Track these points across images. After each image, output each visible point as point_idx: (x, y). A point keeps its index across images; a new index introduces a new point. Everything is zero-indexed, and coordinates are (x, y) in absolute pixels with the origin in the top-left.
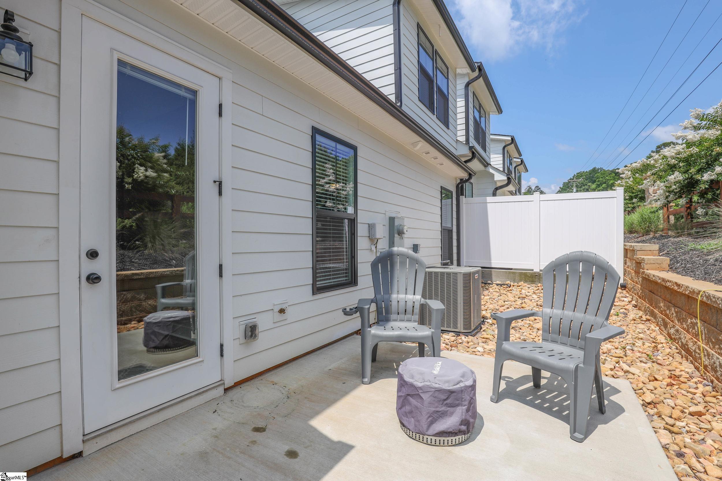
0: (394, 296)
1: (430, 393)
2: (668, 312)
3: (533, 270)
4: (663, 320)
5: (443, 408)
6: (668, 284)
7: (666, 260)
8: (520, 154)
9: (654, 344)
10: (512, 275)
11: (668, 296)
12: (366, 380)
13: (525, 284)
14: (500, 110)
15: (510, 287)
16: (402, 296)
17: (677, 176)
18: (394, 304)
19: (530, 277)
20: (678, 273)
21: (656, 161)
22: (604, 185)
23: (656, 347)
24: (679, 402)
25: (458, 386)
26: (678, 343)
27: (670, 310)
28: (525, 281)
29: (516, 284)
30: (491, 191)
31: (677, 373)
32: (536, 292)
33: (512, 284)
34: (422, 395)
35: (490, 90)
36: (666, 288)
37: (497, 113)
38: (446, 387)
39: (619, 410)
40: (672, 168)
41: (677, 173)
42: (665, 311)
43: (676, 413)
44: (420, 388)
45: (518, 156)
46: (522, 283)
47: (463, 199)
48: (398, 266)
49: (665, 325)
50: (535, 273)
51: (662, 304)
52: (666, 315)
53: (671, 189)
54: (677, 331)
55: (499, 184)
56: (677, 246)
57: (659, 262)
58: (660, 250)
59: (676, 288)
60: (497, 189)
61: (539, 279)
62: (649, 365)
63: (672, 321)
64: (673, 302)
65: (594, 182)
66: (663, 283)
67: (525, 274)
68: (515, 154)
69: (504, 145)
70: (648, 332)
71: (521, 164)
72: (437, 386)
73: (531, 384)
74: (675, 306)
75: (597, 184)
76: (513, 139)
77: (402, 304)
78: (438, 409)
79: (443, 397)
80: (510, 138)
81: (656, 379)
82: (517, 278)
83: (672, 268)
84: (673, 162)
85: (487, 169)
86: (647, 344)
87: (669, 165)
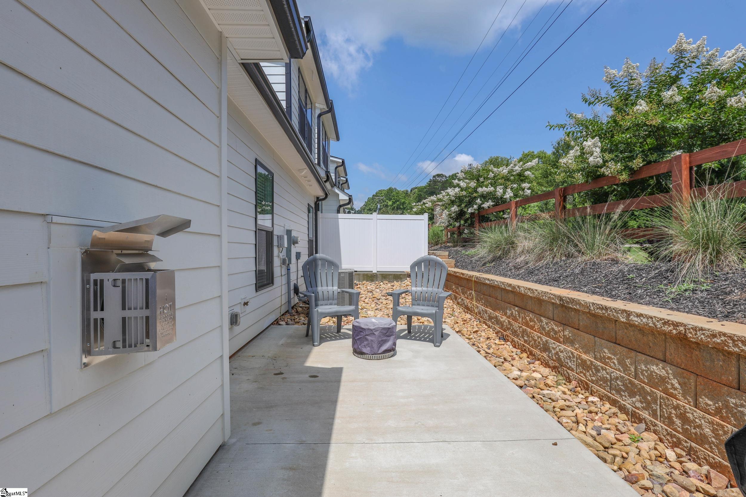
0: (319, 289)
1: (379, 331)
2: (457, 290)
3: (372, 272)
4: (455, 295)
5: (385, 338)
6: (458, 274)
7: (453, 261)
8: (346, 175)
9: (452, 309)
10: (357, 276)
11: (457, 281)
12: (316, 343)
13: (368, 283)
14: (338, 139)
15: (357, 285)
16: (324, 288)
17: (455, 208)
18: (320, 294)
19: (370, 277)
20: (459, 268)
21: (443, 196)
22: (398, 202)
23: (453, 310)
24: (469, 329)
25: (391, 326)
26: (463, 306)
27: (458, 289)
28: (367, 280)
29: (360, 283)
30: (336, 208)
31: (465, 319)
32: (377, 287)
33: (358, 283)
34: (375, 333)
35: (334, 122)
36: (457, 277)
37: (336, 140)
38: (386, 326)
39: (448, 335)
40: (453, 202)
41: (455, 206)
42: (455, 290)
43: (469, 333)
44: (374, 329)
45: (345, 176)
46: (364, 282)
47: (319, 213)
48: (320, 267)
49: (456, 298)
50: (374, 274)
51: (454, 287)
52: (456, 293)
53: (452, 216)
54: (462, 300)
55: (342, 203)
56: (457, 252)
57: (450, 262)
58: (449, 256)
59: (462, 276)
60: (340, 206)
61: (376, 278)
62: (453, 318)
63: (460, 295)
64: (460, 284)
65: (390, 200)
66: (455, 274)
67: (367, 275)
68: (343, 174)
69: (336, 166)
70: (447, 304)
71: (346, 183)
72: (382, 326)
73: (407, 332)
74: (461, 286)
75: (393, 202)
76: (343, 162)
77: (325, 293)
78: (383, 339)
79: (385, 332)
80: (341, 161)
81: (457, 323)
82: (361, 278)
83: (456, 266)
84: (453, 198)
85: (333, 189)
86: (449, 310)
87: (451, 200)
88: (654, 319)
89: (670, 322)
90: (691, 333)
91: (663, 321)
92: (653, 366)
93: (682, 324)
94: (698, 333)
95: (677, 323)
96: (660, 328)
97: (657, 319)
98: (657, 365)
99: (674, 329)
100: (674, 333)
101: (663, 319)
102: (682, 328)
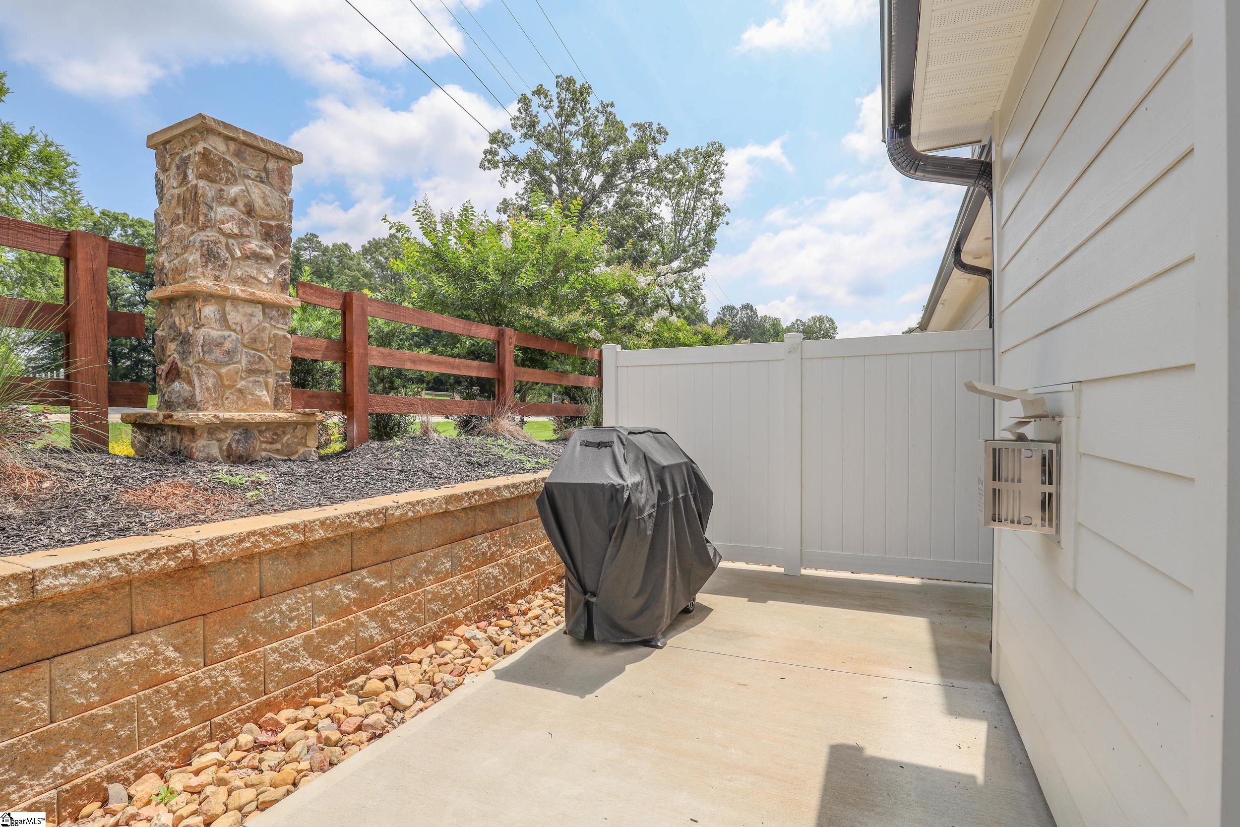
88: (121, 561)
89: (162, 551)
90: (205, 552)
91: (146, 555)
92: (115, 655)
93: (184, 546)
94: (216, 547)
95: (176, 547)
96: (139, 572)
97: (128, 556)
98: (125, 648)
99: (169, 560)
100: (173, 566)
101: (144, 552)
102: (187, 552)
